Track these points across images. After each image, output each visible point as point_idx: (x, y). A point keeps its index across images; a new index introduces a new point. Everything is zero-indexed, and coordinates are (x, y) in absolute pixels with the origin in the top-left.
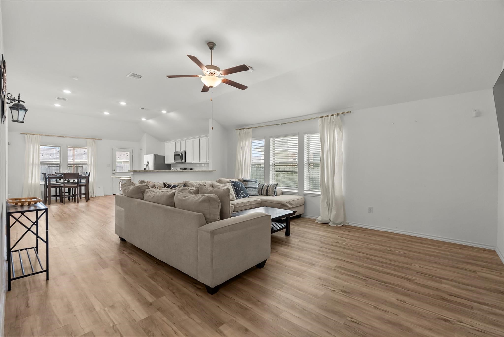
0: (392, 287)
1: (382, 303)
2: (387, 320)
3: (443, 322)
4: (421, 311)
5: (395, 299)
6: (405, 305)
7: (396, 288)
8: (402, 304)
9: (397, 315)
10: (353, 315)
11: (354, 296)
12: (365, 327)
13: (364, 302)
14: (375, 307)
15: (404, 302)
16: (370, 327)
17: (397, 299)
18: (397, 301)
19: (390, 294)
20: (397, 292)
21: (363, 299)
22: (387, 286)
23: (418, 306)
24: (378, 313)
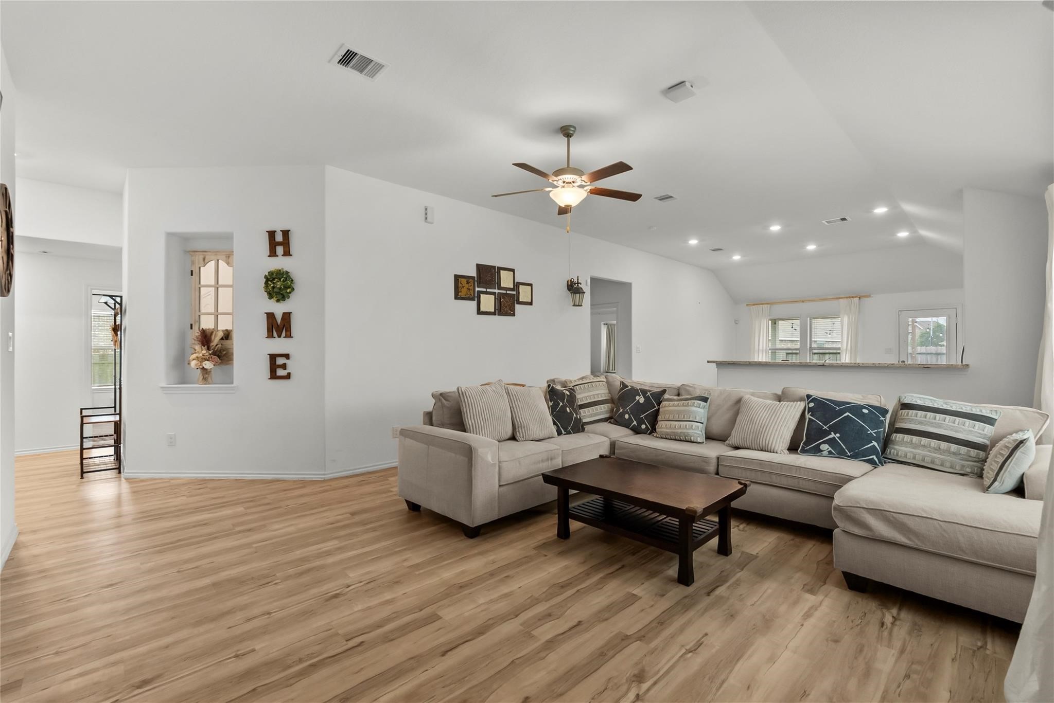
0: (290, 667)
1: (267, 625)
2: (235, 612)
3: (148, 676)
4: (195, 666)
5: (257, 648)
6: (230, 652)
7: (279, 672)
8: (238, 651)
9: (230, 628)
10: (279, 587)
11: (315, 602)
12: (252, 589)
13: (290, 607)
14: (269, 613)
15: (237, 656)
16: (245, 592)
17: (254, 650)
18: (252, 648)
19: (274, 650)
20: (270, 665)
21: (299, 608)
22: (301, 661)
23: (208, 669)
24: (256, 611)
